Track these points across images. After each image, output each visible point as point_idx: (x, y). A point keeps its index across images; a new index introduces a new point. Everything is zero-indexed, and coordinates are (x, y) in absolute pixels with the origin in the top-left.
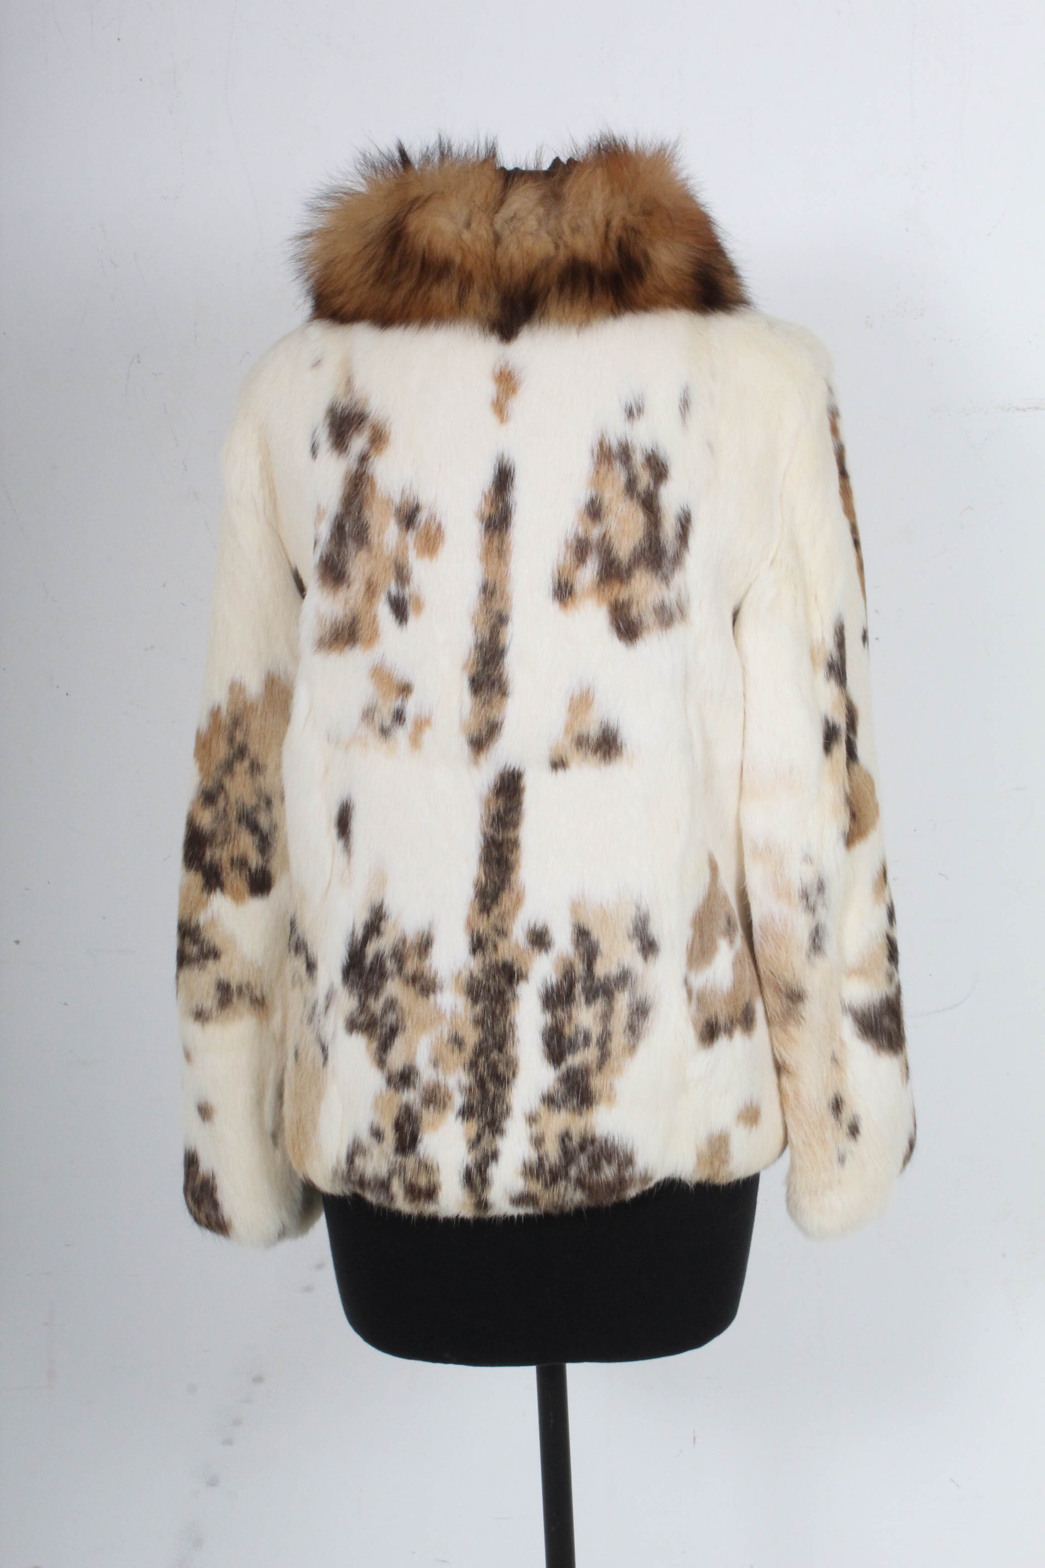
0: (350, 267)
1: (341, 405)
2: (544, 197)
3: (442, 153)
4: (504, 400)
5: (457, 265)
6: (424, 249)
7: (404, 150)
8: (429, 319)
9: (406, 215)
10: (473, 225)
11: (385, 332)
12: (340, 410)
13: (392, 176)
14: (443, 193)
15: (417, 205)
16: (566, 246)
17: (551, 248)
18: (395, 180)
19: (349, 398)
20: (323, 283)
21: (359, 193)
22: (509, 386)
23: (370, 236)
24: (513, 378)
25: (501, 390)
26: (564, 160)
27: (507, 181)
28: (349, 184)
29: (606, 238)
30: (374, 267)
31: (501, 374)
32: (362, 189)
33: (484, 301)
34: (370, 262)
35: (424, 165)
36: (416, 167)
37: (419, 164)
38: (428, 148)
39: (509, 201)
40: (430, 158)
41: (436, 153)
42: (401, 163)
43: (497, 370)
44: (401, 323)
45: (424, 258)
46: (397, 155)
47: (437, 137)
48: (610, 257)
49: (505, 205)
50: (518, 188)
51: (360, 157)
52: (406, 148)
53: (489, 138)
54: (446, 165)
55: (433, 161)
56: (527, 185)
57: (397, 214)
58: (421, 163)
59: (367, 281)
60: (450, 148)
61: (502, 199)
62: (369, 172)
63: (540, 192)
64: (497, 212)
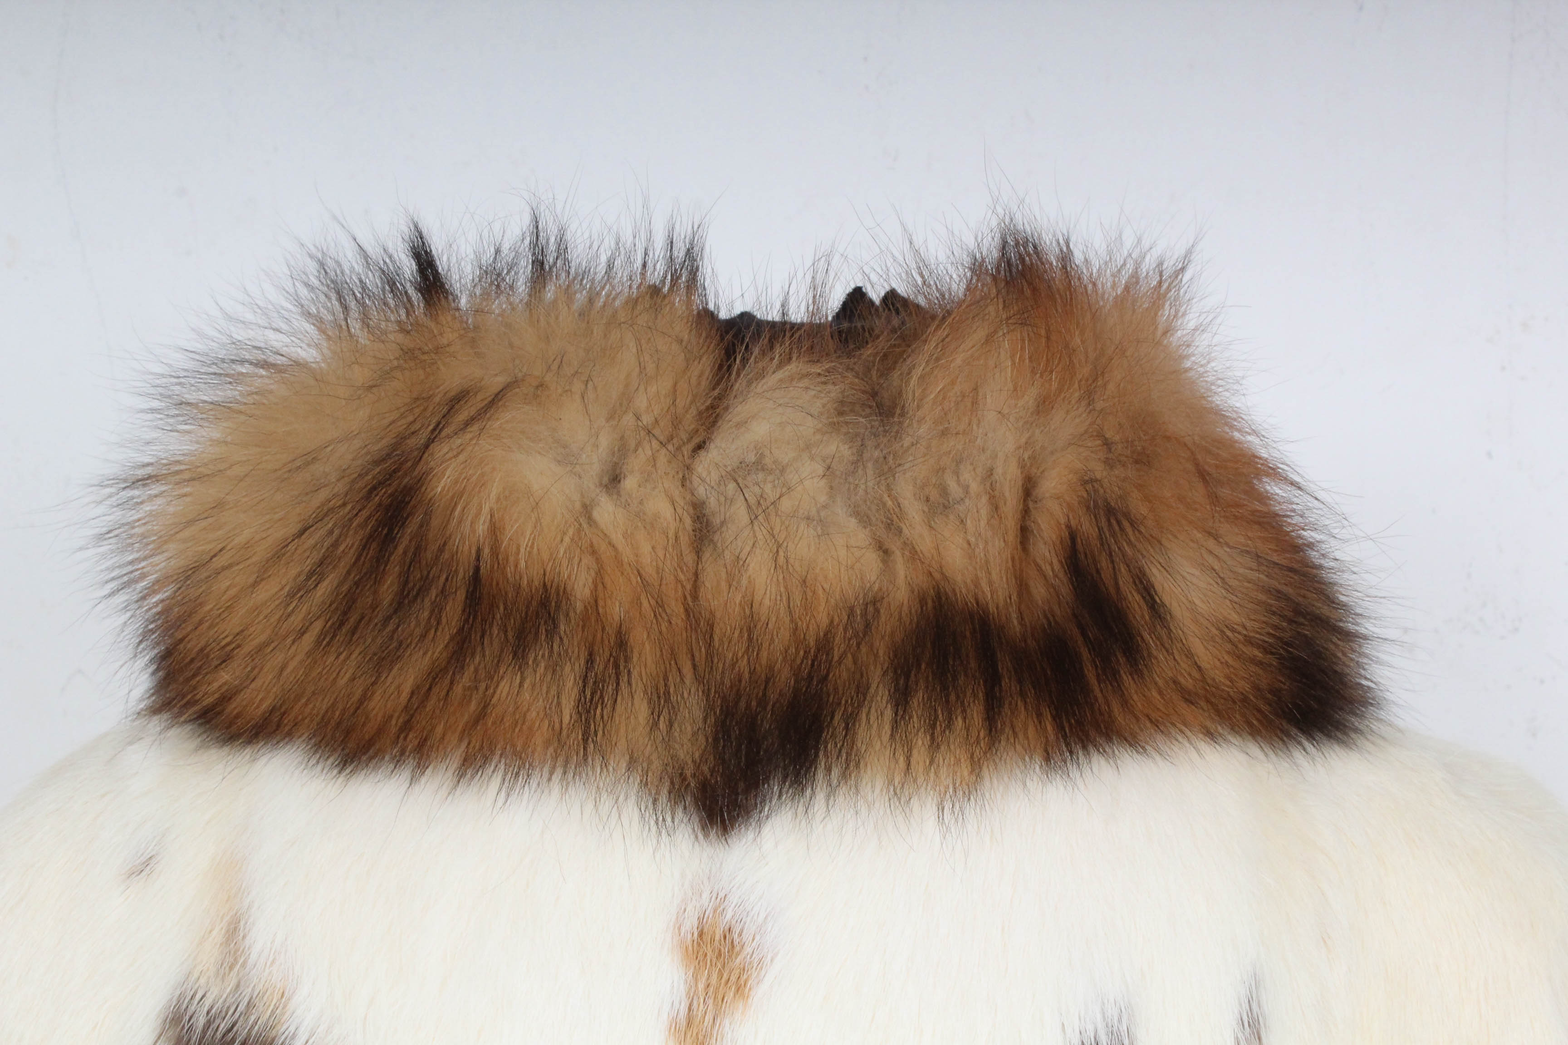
0: (255, 584)
1: (208, 1002)
2: (842, 408)
3: (539, 264)
4: (709, 1017)
5: (579, 606)
6: (479, 551)
7: (428, 254)
8: (486, 760)
9: (427, 446)
10: (630, 483)
11: (353, 780)
12: (200, 1021)
13: (394, 327)
14: (541, 385)
15: (462, 416)
16: (914, 555)
17: (871, 562)
18: (400, 337)
19: (233, 984)
20: (182, 619)
21: (299, 364)
22: (725, 976)
23: (323, 495)
24: (737, 949)
25: (701, 986)
26: (876, 295)
27: (729, 353)
28: (276, 340)
29: (1024, 532)
30: (324, 590)
31: (701, 934)
32: (308, 354)
33: (662, 725)
34: (316, 574)
35: (486, 295)
36: (463, 302)
37: (472, 295)
38: (498, 251)
39: (739, 410)
40: (504, 280)
41: (523, 263)
42: (420, 290)
43: (690, 924)
44: (398, 761)
45: (476, 577)
46: (408, 267)
47: (527, 219)
48: (1039, 591)
49: (726, 426)
50: (761, 375)
51: (312, 267)
52: (437, 246)
53: (677, 227)
54: (550, 293)
55: (511, 287)
56: (792, 368)
57: (401, 439)
58: (478, 291)
59: (302, 633)
60: (562, 250)
61: (712, 407)
62: (328, 309)
63: (834, 391)
64: (700, 447)
